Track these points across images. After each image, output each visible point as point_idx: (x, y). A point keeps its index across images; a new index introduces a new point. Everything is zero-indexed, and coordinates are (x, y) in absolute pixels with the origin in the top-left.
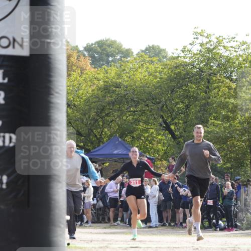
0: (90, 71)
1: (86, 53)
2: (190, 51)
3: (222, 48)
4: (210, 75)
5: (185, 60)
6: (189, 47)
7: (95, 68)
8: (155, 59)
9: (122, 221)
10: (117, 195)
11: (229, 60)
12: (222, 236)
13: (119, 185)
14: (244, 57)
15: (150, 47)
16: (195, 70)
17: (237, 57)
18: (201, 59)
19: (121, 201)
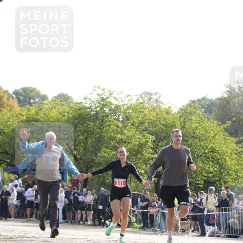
0: (17, 108)
1: (14, 96)
2: (90, 99)
3: (112, 98)
4: (103, 117)
5: (86, 105)
6: (89, 96)
7: (20, 107)
8: (64, 103)
9: (36, 217)
10: (33, 198)
11: (117, 107)
13: (34, 191)
14: (128, 105)
15: (61, 94)
16: (93, 113)
17: (124, 105)
18: (98, 105)
19: (36, 203)
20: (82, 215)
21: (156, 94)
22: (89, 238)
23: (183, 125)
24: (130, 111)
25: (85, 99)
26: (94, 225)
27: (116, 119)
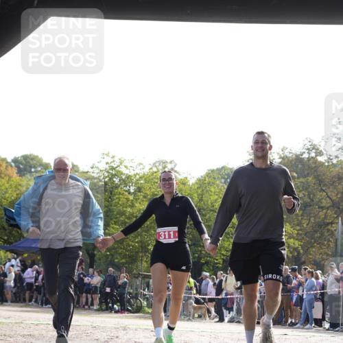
0: (16, 177)
1: (13, 164)
2: (97, 168)
3: (123, 167)
4: (112, 188)
5: (93, 175)
6: (97, 165)
7: (20, 176)
9: (36, 301)
10: (33, 280)
11: (129, 177)
12: (116, 317)
13: (35, 272)
14: (141, 175)
16: (101, 183)
17: (135, 175)
18: (106, 174)
19: (36, 286)
20: (87, 299)
21: (171, 162)
22: (94, 325)
23: (200, 197)
24: (142, 182)
25: (92, 168)
26: (100, 310)
27: (126, 191)
